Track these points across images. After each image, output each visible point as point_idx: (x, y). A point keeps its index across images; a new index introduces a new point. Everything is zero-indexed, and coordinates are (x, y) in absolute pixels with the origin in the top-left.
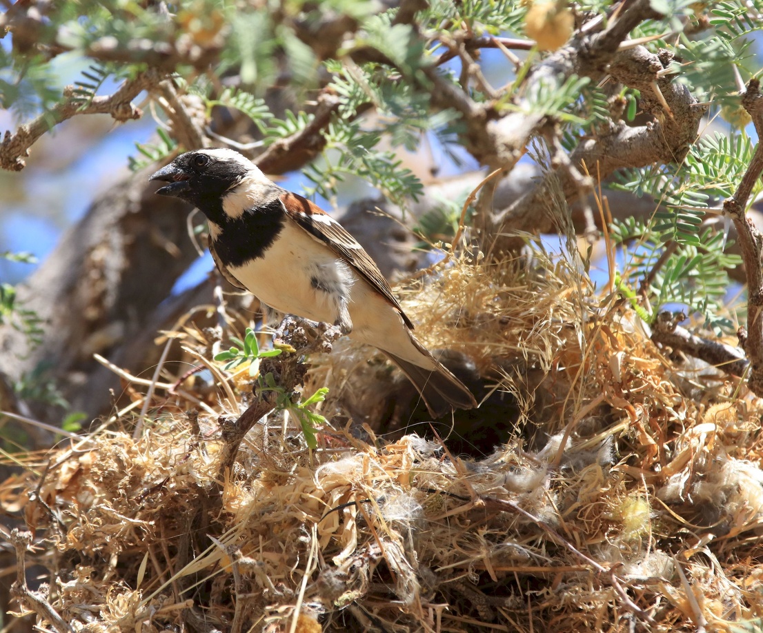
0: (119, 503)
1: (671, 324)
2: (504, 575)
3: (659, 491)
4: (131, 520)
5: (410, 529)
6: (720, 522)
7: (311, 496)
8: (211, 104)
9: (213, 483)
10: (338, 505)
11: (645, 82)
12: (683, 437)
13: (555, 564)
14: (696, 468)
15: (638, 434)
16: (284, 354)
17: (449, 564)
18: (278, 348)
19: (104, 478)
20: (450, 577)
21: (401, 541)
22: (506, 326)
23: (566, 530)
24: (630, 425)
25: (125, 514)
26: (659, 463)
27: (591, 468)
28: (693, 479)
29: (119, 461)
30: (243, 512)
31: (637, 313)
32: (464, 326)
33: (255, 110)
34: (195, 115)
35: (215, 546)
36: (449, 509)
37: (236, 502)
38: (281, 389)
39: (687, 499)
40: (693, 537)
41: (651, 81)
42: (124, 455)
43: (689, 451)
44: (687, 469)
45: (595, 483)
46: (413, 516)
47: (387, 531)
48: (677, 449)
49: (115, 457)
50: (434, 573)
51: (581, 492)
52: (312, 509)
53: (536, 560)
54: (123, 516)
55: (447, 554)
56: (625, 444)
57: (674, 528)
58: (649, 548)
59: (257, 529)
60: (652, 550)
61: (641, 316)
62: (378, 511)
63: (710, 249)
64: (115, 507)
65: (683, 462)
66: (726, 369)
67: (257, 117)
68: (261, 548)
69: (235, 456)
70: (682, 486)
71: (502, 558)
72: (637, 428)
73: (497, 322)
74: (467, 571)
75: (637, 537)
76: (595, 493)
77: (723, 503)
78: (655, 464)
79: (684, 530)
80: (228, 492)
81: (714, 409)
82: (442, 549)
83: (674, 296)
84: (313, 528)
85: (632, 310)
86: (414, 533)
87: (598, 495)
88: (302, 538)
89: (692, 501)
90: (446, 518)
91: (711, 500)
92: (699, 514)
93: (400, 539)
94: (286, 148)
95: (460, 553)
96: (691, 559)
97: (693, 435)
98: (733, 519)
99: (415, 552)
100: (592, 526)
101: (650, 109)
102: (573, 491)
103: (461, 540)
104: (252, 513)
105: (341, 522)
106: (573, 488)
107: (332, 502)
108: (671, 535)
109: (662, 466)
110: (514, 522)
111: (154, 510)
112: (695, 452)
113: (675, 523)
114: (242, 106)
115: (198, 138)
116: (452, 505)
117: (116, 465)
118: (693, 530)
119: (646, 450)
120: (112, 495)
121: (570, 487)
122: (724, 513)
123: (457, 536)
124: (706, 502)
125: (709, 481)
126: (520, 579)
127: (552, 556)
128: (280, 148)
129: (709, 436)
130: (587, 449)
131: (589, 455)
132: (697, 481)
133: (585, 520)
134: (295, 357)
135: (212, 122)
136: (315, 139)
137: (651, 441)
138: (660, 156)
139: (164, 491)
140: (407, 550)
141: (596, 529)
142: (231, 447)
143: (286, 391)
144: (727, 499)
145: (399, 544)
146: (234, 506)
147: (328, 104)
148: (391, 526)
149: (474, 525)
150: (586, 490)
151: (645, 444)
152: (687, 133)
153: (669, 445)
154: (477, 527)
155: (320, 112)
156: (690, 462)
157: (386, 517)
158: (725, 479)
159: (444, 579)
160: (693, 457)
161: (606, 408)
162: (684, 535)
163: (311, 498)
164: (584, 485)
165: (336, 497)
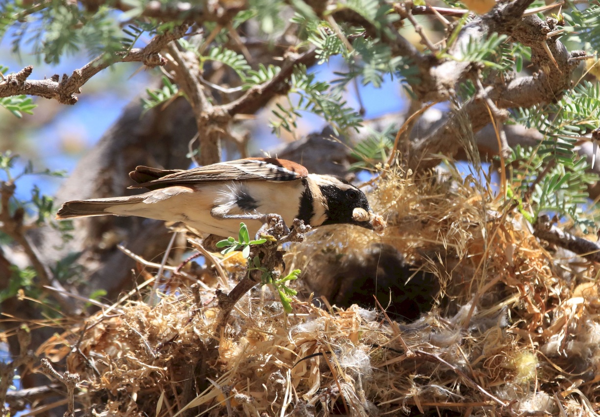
0: (140, 354)
1: (548, 224)
2: (428, 409)
3: (542, 348)
4: (150, 366)
5: (360, 374)
6: (587, 371)
7: (286, 349)
8: (203, 59)
9: (211, 340)
10: (306, 356)
11: (538, 41)
12: (559, 308)
13: (466, 401)
14: (569, 331)
15: (526, 305)
16: (267, 242)
17: (387, 400)
18: (263, 237)
19: (129, 335)
20: (388, 410)
21: (353, 382)
22: (426, 225)
23: (474, 376)
24: (520, 298)
25: (144, 362)
26: (541, 326)
27: (493, 329)
28: (567, 339)
29: (140, 322)
30: (234, 361)
31: (524, 216)
32: (395, 225)
33: (237, 63)
34: (192, 67)
35: (214, 386)
36: (388, 359)
37: (229, 352)
38: (265, 269)
39: (563, 354)
40: (567, 382)
41: (542, 41)
42: (144, 319)
43: (564, 318)
44: (562, 331)
45: (496, 341)
46: (362, 364)
47: (342, 375)
48: (555, 316)
49: (137, 320)
50: (377, 407)
51: (485, 347)
52: (286, 359)
53: (452, 397)
54: (143, 364)
55: (386, 393)
56: (517, 313)
57: (552, 375)
58: (536, 389)
59: (245, 373)
60: (537, 391)
61: (526, 218)
62: (337, 361)
63: (575, 169)
64: (138, 356)
65: (560, 325)
66: (589, 257)
67: (239, 69)
68: (248, 387)
69: (227, 319)
70: (559, 344)
71: (427, 396)
72: (526, 300)
73: (420, 222)
74: (402, 405)
75: (527, 382)
76: (496, 348)
77: (589, 356)
78: (538, 327)
79: (561, 377)
80: (223, 345)
81: (581, 287)
82: (383, 389)
83: (550, 204)
84: (287, 373)
85: (519, 214)
86: (362, 377)
87: (498, 350)
88: (279, 381)
89: (566, 355)
90: (385, 366)
91: (581, 355)
92: (571, 365)
93: (352, 381)
94: (260, 92)
95: (396, 392)
96: (566, 398)
97: (566, 306)
98: (597, 369)
99: (363, 391)
100: (494, 373)
101: (539, 62)
102: (479, 347)
103: (397, 383)
104: (241, 361)
105: (308, 368)
106: (479, 345)
107: (302, 354)
108: (551, 380)
109: (543, 329)
110: (436, 369)
111: (167, 359)
112: (568, 318)
113: (553, 372)
114: (228, 61)
115: (194, 84)
116: (390, 357)
117: (138, 326)
118: (567, 376)
119: (532, 317)
120: (134, 348)
121: (477, 344)
122: (590, 364)
123: (394, 379)
124: (577, 355)
125: (579, 340)
126: (440, 412)
127: (463, 395)
128: (255, 92)
129: (579, 307)
130: (488, 316)
131: (490, 321)
132: (570, 340)
133: (489, 369)
134: (275, 245)
135: (204, 73)
136: (281, 86)
137: (536, 310)
138: (543, 99)
139: (174, 345)
140: (358, 389)
141: (496, 375)
142: (225, 313)
143: (269, 270)
144: (593, 354)
145: (352, 385)
146: (227, 355)
147: (291, 60)
148: (345, 372)
149: (405, 372)
150: (489, 346)
151: (532, 313)
152: (564, 81)
153: (548, 313)
154: (408, 373)
155: (285, 66)
156: (565, 326)
157: (342, 364)
158: (591, 339)
159: (384, 411)
160: (567, 322)
161: (501, 286)
162: (560, 381)
163: (286, 350)
164: (487, 342)
165: (305, 349)
